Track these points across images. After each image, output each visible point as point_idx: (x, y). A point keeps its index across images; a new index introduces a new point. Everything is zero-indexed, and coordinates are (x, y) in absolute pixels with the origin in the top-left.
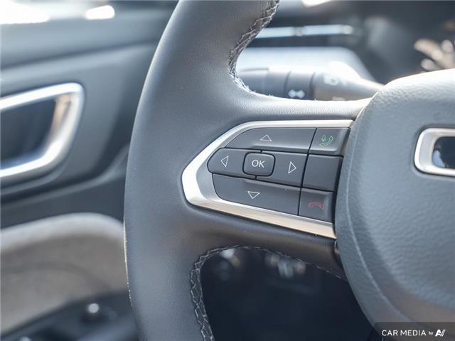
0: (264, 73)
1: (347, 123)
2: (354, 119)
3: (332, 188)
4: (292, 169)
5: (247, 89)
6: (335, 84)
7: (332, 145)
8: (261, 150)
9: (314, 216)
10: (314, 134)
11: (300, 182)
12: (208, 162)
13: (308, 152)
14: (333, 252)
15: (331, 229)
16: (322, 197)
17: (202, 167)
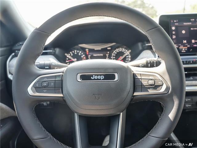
0: (38, 63)
1: (61, 74)
2: (63, 73)
3: (61, 87)
4: (52, 84)
5: (38, 69)
6: (55, 64)
7: (59, 78)
8: (45, 81)
9: (59, 93)
10: (56, 77)
11: (54, 86)
12: (34, 86)
13: (55, 80)
14: (63, 99)
15: (62, 95)
16: (59, 89)
17: (32, 87)
